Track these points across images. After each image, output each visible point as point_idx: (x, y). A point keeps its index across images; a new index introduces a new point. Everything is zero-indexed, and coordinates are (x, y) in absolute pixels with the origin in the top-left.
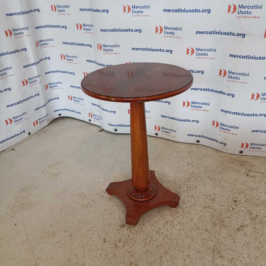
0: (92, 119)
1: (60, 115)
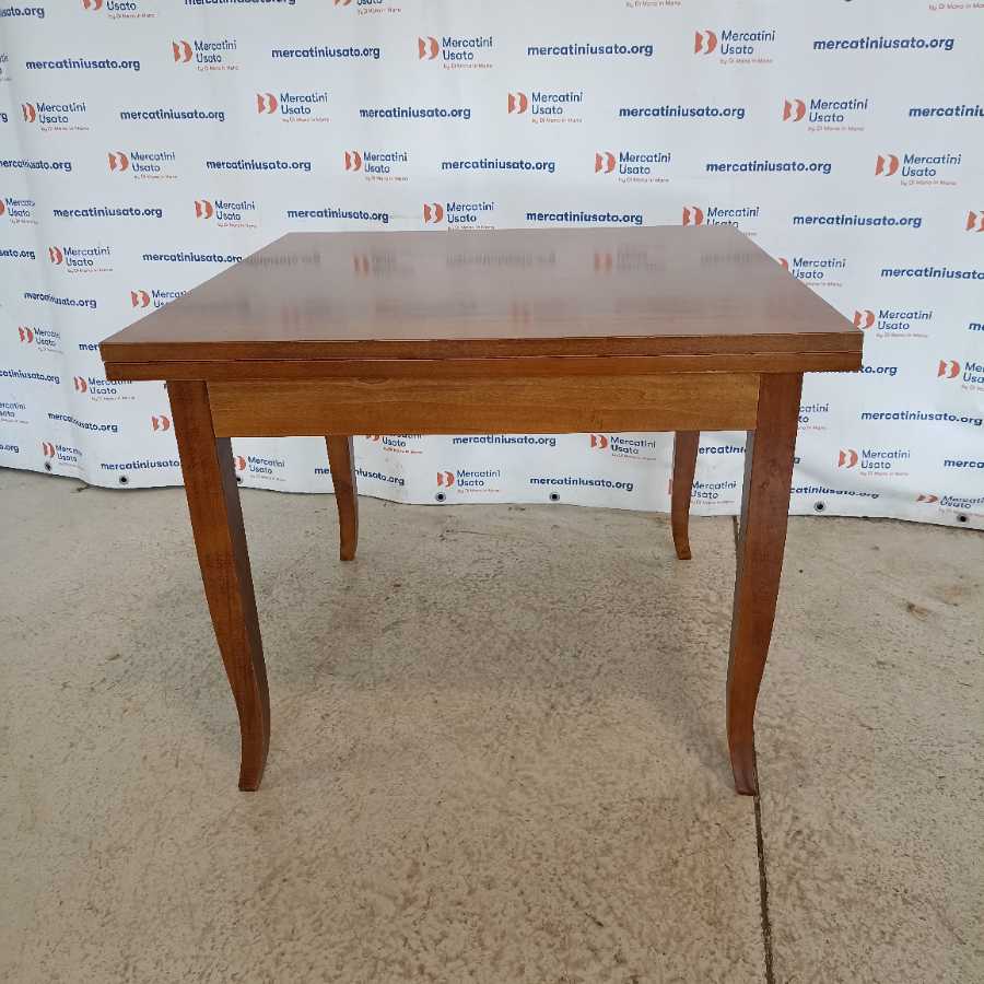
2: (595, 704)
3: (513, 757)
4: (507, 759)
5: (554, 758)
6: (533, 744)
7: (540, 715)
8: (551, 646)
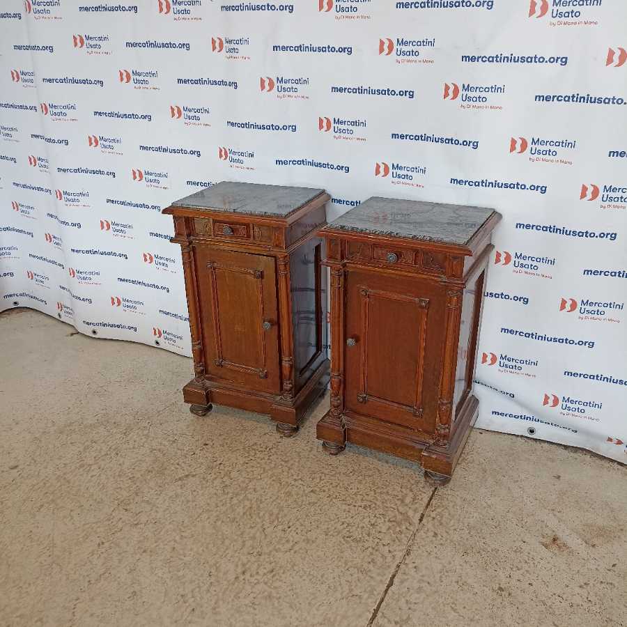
0: (62, 314)
1: (15, 303)
2: (273, 577)
3: (193, 610)
4: (189, 610)
5: (218, 618)
6: (213, 602)
7: (232, 577)
8: (274, 517)
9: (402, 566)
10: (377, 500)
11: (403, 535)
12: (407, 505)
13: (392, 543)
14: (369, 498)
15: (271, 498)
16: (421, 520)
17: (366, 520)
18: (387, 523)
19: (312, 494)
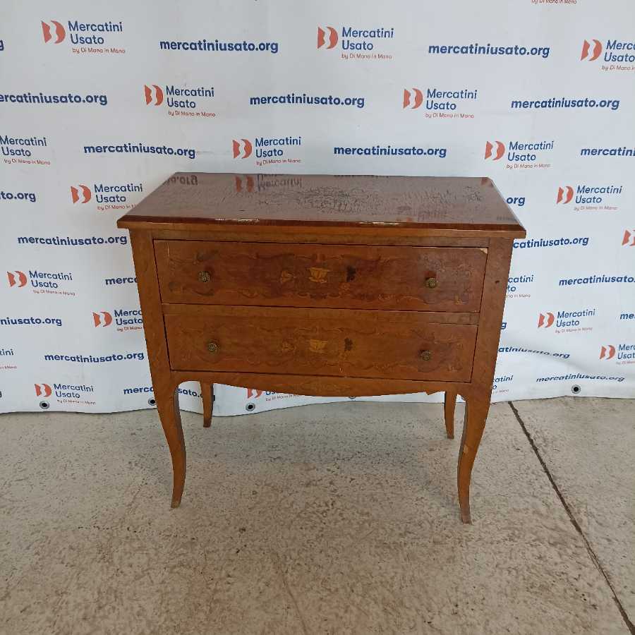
9: (619, 597)
10: (514, 523)
11: (582, 558)
12: (548, 517)
13: (580, 572)
14: (505, 525)
15: (396, 573)
16: (579, 529)
17: (528, 554)
18: (553, 549)
19: (438, 547)
